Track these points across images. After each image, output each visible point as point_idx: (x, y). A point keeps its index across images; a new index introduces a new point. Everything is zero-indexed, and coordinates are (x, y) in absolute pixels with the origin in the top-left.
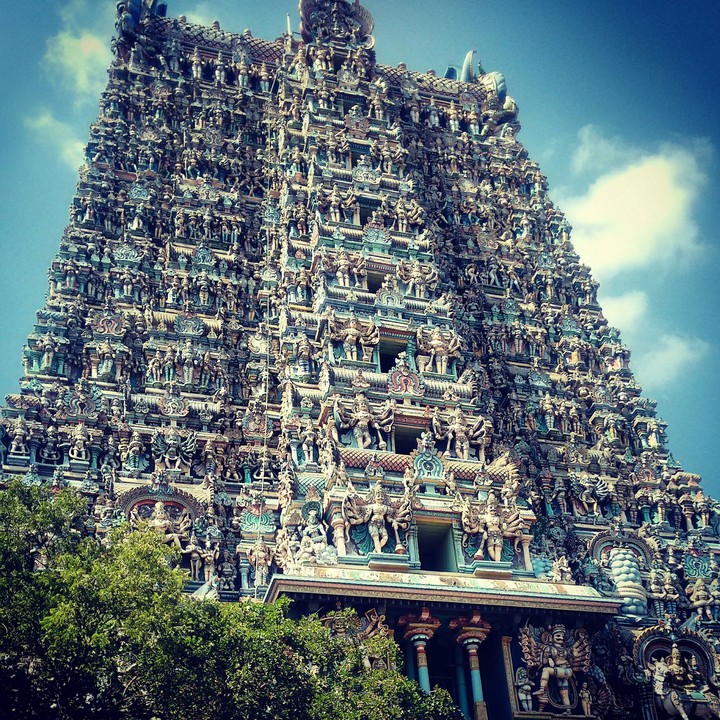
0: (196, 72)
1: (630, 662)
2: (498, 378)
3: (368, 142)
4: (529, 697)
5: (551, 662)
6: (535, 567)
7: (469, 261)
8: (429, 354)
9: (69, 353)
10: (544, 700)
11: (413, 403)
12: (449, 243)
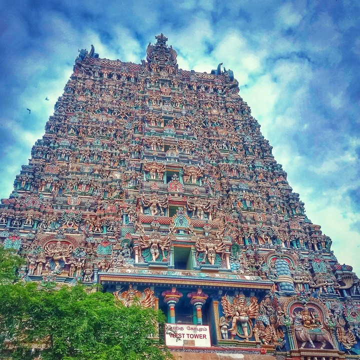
0: (105, 76)
1: (282, 314)
2: (225, 186)
3: (171, 96)
4: (226, 332)
5: (237, 313)
6: (232, 267)
7: (214, 140)
8: (189, 176)
9: (33, 181)
10: (234, 333)
11: (179, 195)
12: (206, 134)
